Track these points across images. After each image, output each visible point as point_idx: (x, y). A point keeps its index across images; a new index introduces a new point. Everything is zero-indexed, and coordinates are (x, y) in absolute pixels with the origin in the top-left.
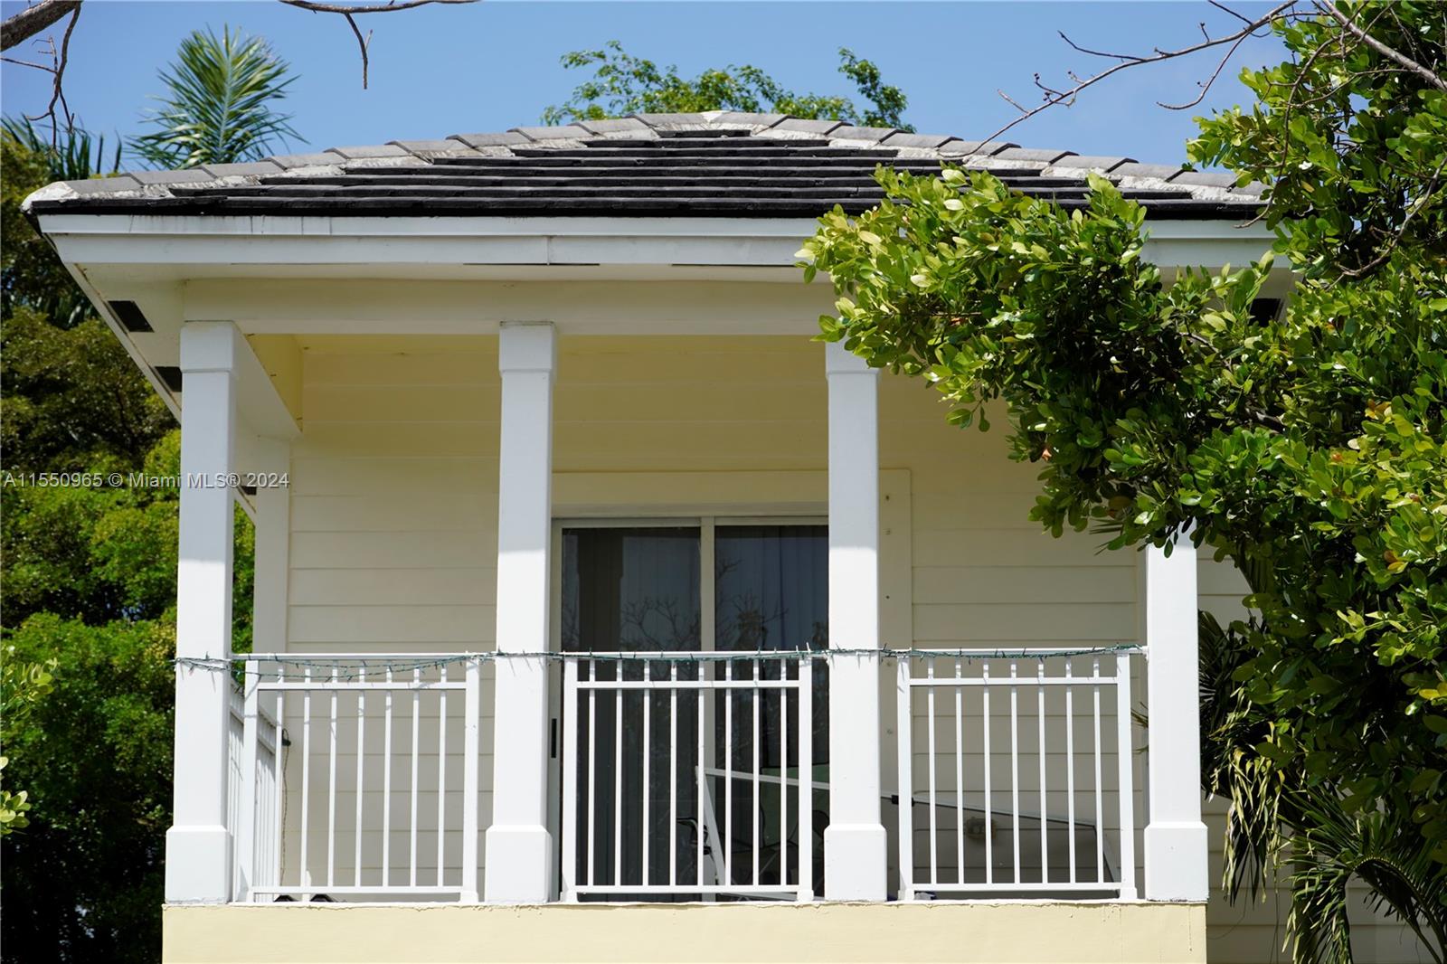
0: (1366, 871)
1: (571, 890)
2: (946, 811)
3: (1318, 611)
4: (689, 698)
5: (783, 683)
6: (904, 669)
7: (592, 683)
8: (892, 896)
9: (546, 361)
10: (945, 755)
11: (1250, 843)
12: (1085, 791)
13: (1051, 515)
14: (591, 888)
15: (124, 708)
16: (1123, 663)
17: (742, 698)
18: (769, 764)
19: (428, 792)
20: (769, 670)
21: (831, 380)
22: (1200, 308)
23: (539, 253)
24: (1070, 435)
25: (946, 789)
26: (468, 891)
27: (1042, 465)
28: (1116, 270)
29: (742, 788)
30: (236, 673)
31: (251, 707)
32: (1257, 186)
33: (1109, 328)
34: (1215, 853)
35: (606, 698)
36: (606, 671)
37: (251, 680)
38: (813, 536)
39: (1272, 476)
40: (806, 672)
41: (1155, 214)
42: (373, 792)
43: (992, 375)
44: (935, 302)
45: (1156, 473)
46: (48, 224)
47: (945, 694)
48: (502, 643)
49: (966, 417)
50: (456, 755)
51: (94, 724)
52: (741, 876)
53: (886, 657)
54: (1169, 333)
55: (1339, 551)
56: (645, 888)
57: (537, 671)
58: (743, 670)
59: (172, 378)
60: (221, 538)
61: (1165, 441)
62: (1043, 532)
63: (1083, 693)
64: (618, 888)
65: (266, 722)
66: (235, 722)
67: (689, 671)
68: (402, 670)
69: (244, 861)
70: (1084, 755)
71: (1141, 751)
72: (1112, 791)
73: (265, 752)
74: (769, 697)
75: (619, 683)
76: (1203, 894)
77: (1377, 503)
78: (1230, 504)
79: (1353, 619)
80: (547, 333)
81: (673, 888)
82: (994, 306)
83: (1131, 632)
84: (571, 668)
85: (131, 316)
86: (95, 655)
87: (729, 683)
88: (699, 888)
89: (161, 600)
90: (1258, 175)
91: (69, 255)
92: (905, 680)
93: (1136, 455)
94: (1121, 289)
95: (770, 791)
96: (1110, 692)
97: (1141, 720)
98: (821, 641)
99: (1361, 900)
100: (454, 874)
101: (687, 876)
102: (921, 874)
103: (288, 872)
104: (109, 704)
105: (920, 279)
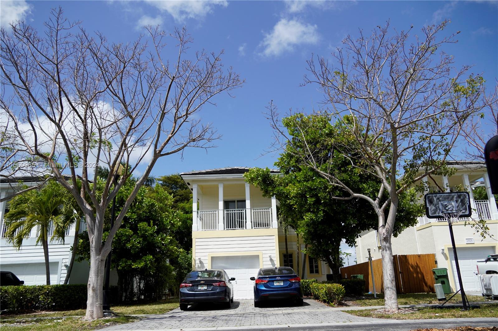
0: (290, 225)
1: (226, 229)
2: (256, 223)
3: (286, 201)
4: (235, 213)
5: (242, 211)
6: (252, 210)
7: (227, 212)
8: (252, 228)
9: (223, 186)
10: (256, 218)
11: (281, 223)
12: (267, 221)
13: (264, 196)
14: (227, 229)
15: (189, 221)
16: (270, 209)
17: (239, 213)
18: (242, 219)
19: (214, 223)
20: (241, 210)
21: (246, 187)
22: (275, 178)
23: (222, 177)
24: (265, 187)
25: (256, 221)
26: (217, 229)
27: (263, 191)
28: (268, 174)
29: (239, 221)
30: (198, 213)
31: (199, 215)
32: (279, 168)
33: (267, 179)
34: (278, 223)
35: (228, 213)
36: (228, 211)
37: (199, 213)
38: (245, 201)
39: (281, 190)
40: (244, 210)
41: (271, 172)
42: (209, 223)
43: (258, 183)
44: (254, 178)
45: (272, 190)
46: (182, 176)
47: (256, 212)
48: (219, 209)
49: (256, 187)
50: (216, 220)
51: (186, 222)
52: (240, 227)
53: (251, 209)
54: (273, 180)
55: (287, 196)
56: (232, 229)
57: (222, 211)
58: (239, 211)
59: (192, 189)
60: (196, 202)
61: (273, 188)
62: (263, 197)
63: (267, 212)
64: (229, 229)
65: (200, 217)
66: (198, 217)
67: (235, 211)
68: (211, 211)
69: (199, 227)
70: (267, 218)
71: (272, 216)
72: (270, 221)
73: (200, 220)
74: (241, 213)
75: (229, 212)
76: (277, 227)
77: (290, 192)
78: (278, 193)
79: (288, 201)
80: (222, 184)
81: (234, 228)
82: (258, 178)
83: (271, 206)
84: (225, 211)
85: (189, 184)
86: (186, 216)
87: (238, 212)
88: (236, 228)
89: (191, 212)
90: (279, 167)
91: (183, 178)
92: (252, 211)
93: (270, 189)
94: (268, 176)
95: (242, 221)
96: (269, 211)
97: (272, 214)
98: (245, 208)
99: (289, 227)
100: (216, 228)
101: (235, 227)
102: (254, 227)
103: (202, 229)
104: (187, 221)
105: (252, 176)
